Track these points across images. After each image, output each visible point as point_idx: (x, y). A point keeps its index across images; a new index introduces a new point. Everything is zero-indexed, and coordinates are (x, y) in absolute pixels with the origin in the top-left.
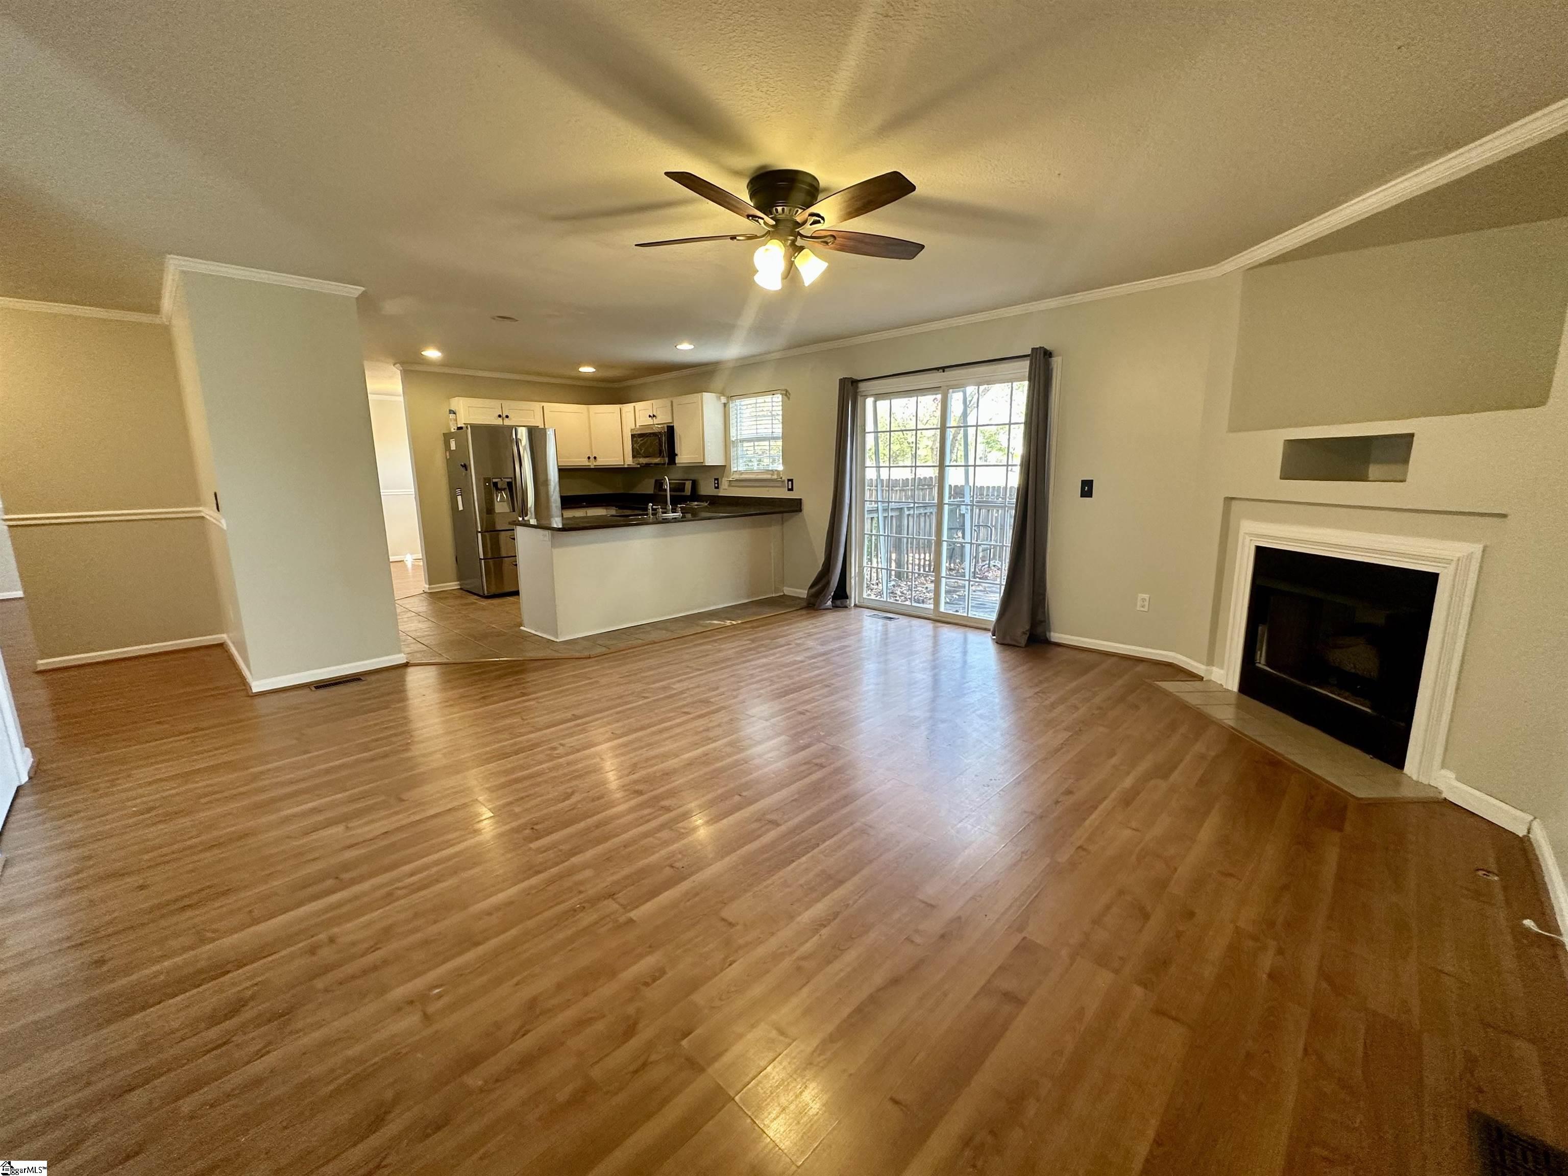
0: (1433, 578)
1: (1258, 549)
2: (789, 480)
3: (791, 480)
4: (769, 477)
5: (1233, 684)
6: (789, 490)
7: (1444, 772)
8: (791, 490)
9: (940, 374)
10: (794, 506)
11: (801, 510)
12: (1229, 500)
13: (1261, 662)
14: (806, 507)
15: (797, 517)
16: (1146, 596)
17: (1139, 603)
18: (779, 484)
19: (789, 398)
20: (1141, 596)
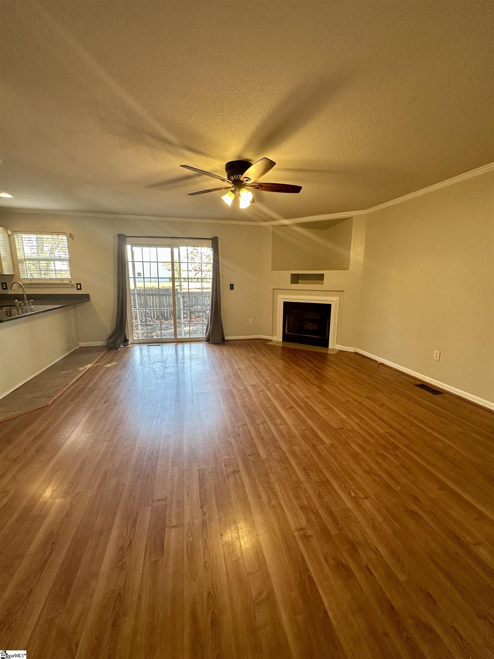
0: (330, 305)
1: (284, 302)
2: (77, 284)
3: (80, 284)
4: (60, 282)
5: (281, 340)
6: (78, 289)
7: (337, 345)
8: (81, 289)
9: (171, 240)
10: (86, 298)
11: (89, 300)
12: (274, 289)
13: (286, 332)
14: (92, 298)
15: (87, 303)
16: (252, 320)
17: (250, 322)
18: (71, 286)
19: (73, 239)
20: (250, 320)
